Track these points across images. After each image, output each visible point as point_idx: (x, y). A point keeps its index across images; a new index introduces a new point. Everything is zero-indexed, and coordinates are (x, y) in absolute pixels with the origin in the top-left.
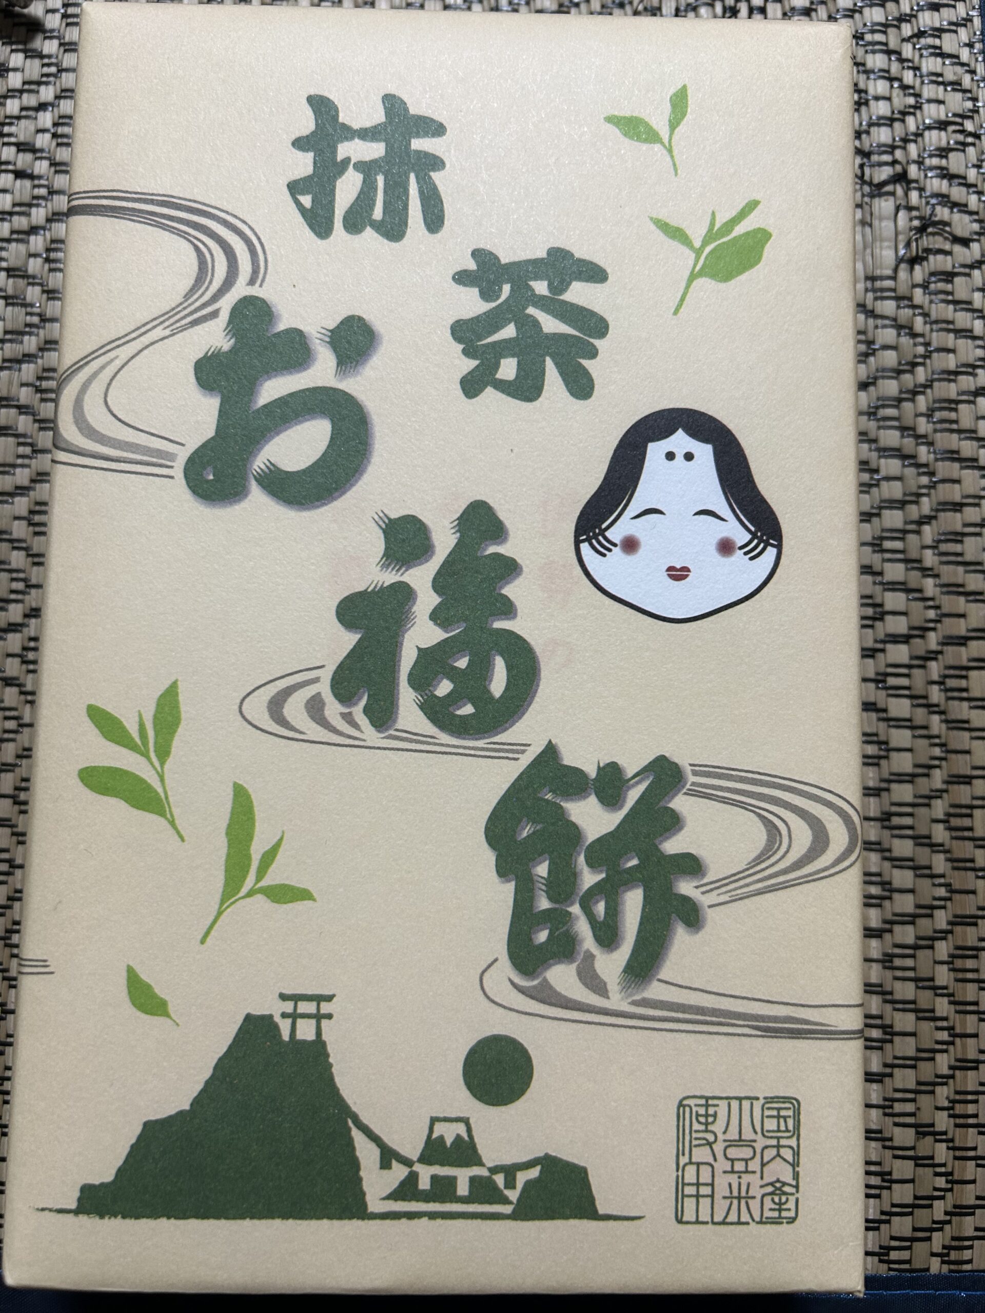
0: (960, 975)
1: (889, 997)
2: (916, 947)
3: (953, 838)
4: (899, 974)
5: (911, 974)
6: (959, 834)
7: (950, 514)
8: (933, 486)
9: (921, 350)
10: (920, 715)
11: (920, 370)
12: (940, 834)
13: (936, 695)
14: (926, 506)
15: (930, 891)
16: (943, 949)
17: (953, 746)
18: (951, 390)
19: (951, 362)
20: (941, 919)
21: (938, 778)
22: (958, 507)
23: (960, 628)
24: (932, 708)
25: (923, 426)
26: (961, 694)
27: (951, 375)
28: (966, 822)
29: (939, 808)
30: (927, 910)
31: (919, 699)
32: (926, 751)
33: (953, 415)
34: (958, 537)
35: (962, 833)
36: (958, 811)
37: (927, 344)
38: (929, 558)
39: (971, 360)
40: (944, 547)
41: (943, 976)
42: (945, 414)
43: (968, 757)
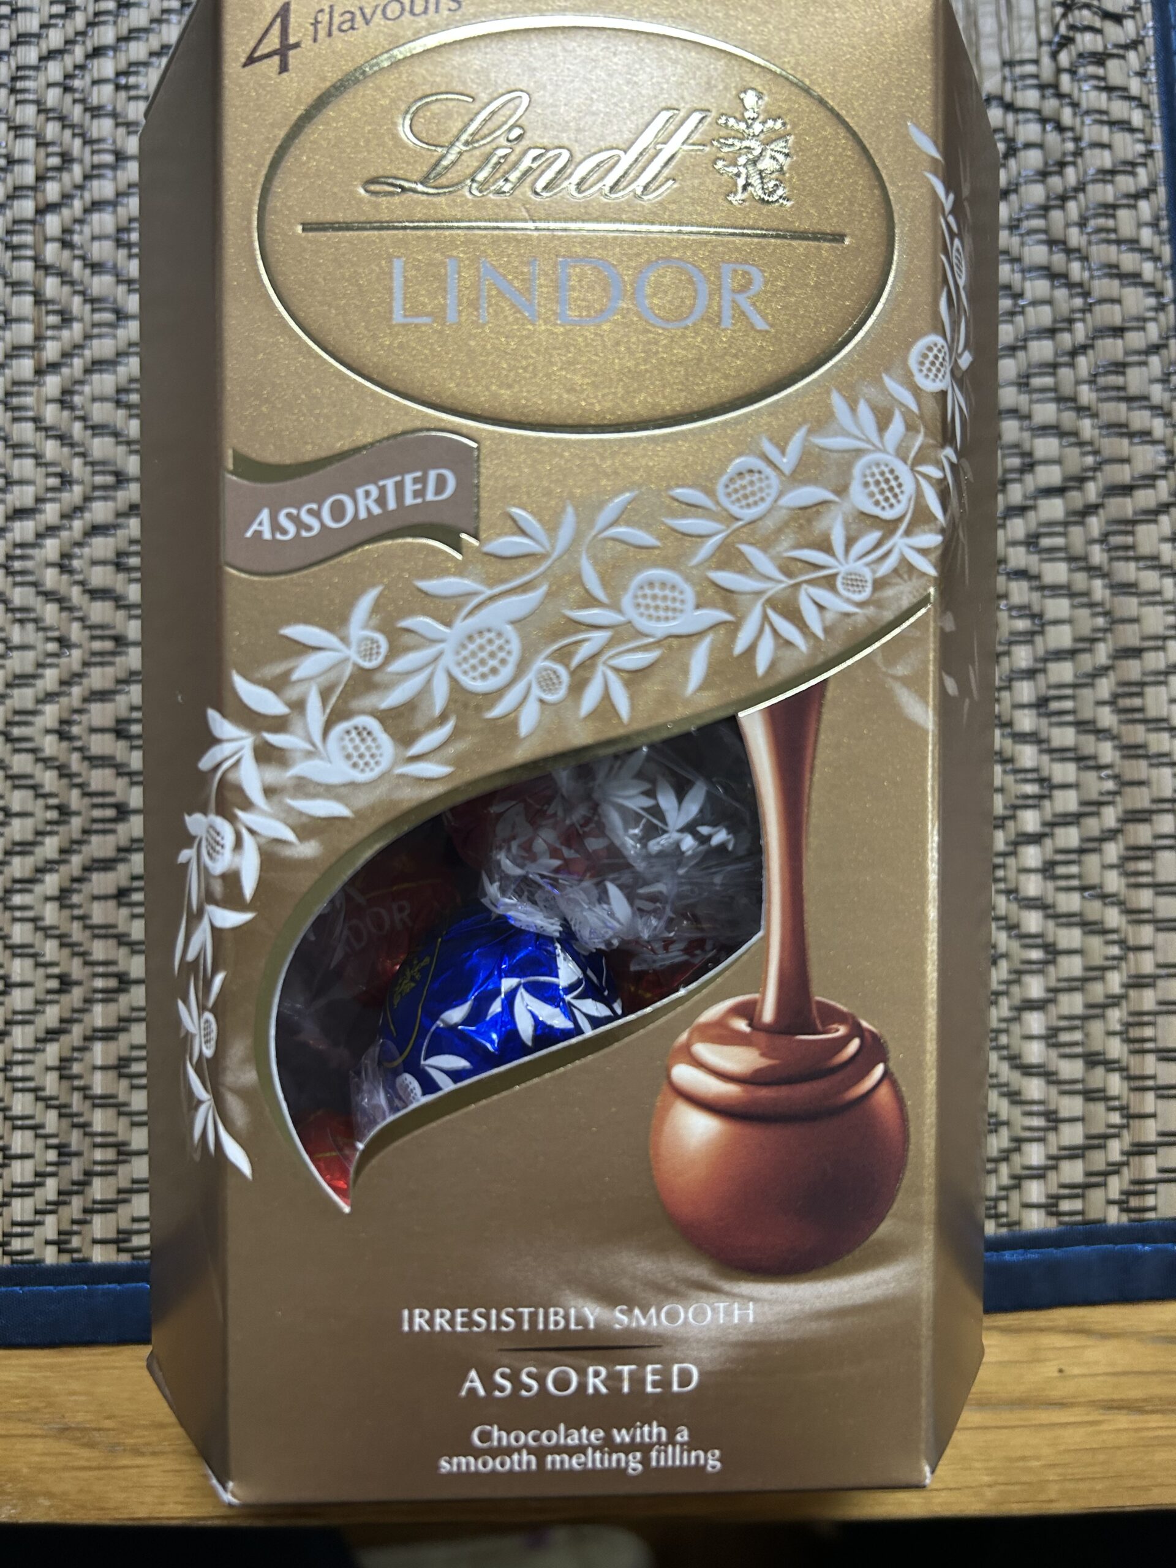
0: (1132, 880)
1: (1050, 911)
2: (1081, 851)
3: (1121, 722)
4: (1063, 883)
5: (1075, 883)
6: (1130, 716)
7: (1109, 341)
8: (1088, 309)
9: (1070, 146)
10: (1080, 580)
11: (1070, 171)
12: (1107, 718)
13: (1097, 555)
14: (1080, 331)
15: (1096, 785)
16: (1112, 851)
17: (1119, 614)
18: (1107, 193)
19: (1105, 159)
20: (1110, 817)
21: (1102, 653)
22: (1118, 331)
23: (1123, 474)
24: (1094, 571)
25: (1075, 237)
26: (1127, 554)
27: (1107, 175)
28: (1137, 702)
29: (1105, 687)
30: (1092, 807)
31: (1078, 561)
32: (1087, 622)
33: (1110, 223)
34: (1119, 367)
35: (1131, 715)
36: (1126, 689)
37: (1077, 140)
38: (1086, 395)
39: (1130, 157)
40: (1102, 381)
41: (1113, 882)
42: (1101, 222)
43: (1136, 626)
